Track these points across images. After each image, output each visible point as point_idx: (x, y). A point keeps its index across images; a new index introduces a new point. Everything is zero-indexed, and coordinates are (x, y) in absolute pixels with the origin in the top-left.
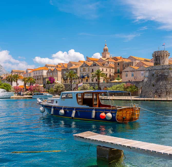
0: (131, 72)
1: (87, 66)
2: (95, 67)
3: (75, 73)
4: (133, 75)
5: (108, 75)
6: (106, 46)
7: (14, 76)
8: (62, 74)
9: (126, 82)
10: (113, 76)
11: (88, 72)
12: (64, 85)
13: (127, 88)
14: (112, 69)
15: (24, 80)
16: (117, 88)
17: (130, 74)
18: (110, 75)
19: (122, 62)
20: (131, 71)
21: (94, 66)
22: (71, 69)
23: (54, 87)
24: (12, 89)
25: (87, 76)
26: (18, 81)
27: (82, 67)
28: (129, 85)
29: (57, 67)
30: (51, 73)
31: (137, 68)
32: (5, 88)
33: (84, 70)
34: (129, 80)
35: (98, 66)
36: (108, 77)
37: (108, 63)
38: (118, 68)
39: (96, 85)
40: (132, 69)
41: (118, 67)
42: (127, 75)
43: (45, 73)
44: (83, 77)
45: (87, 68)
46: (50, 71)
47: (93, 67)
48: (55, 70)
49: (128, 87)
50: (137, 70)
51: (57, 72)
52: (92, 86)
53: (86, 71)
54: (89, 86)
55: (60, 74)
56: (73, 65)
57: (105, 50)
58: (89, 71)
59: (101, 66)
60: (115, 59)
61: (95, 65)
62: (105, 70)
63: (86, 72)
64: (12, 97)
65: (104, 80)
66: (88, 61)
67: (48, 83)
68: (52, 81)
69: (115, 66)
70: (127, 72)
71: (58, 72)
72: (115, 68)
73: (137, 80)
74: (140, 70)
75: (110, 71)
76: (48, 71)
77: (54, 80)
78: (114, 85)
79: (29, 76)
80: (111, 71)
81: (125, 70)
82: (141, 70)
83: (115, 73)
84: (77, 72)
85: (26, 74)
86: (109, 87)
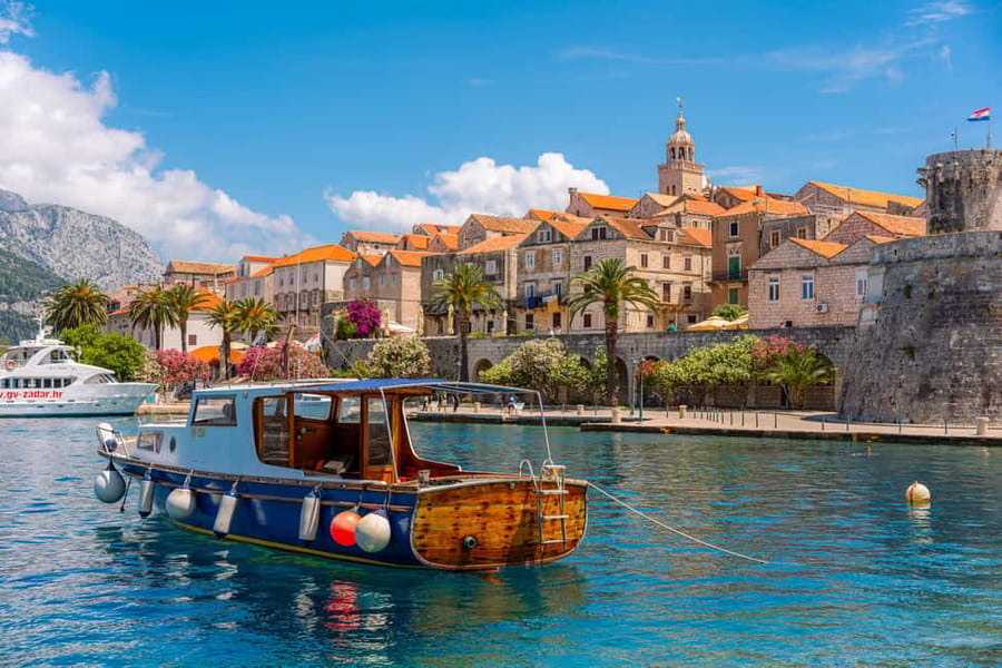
0: (798, 276)
1: (557, 238)
2: (604, 243)
3: (492, 278)
4: (807, 291)
5: (676, 291)
6: (679, 126)
7: (169, 294)
8: (426, 281)
9: (767, 332)
10: (704, 296)
11: (563, 275)
12: (429, 344)
13: (771, 362)
14: (696, 259)
15: (218, 318)
16: (711, 364)
17: (792, 284)
18: (687, 291)
19: (755, 216)
20: (799, 269)
21: (595, 238)
22: (472, 258)
23: (370, 355)
24: (148, 367)
25: (556, 297)
26: (188, 322)
27: (529, 243)
28: (782, 344)
29: (405, 243)
30: (367, 280)
31: (831, 249)
32: (111, 359)
33: (541, 265)
34: (790, 318)
35: (620, 242)
36: (674, 300)
37: (679, 223)
38: (733, 250)
39: (600, 347)
40: (805, 255)
41: (729, 246)
42: (774, 293)
43: (334, 278)
44: (536, 302)
45: (557, 253)
46: (359, 266)
47: (590, 246)
48: (388, 262)
49: (774, 358)
50: (832, 264)
51: (396, 275)
52: (576, 350)
53: (551, 270)
54: (560, 355)
55: (411, 284)
56: (488, 233)
57: (678, 152)
58: (567, 266)
59: (637, 241)
60: (724, 198)
61: (603, 237)
62: (656, 259)
63: (550, 275)
64: (144, 406)
65: (650, 321)
66: (578, 214)
67: (342, 335)
68: (364, 320)
69: (716, 241)
70: (773, 276)
71: (404, 273)
72: (716, 251)
73: (833, 321)
74: (849, 260)
75: (688, 267)
76: (353, 266)
77: (377, 316)
78: (700, 344)
79: (250, 295)
80: (695, 270)
81: (764, 262)
82: (857, 264)
83: (718, 278)
84: (501, 276)
85: (238, 286)
86: (671, 359)
